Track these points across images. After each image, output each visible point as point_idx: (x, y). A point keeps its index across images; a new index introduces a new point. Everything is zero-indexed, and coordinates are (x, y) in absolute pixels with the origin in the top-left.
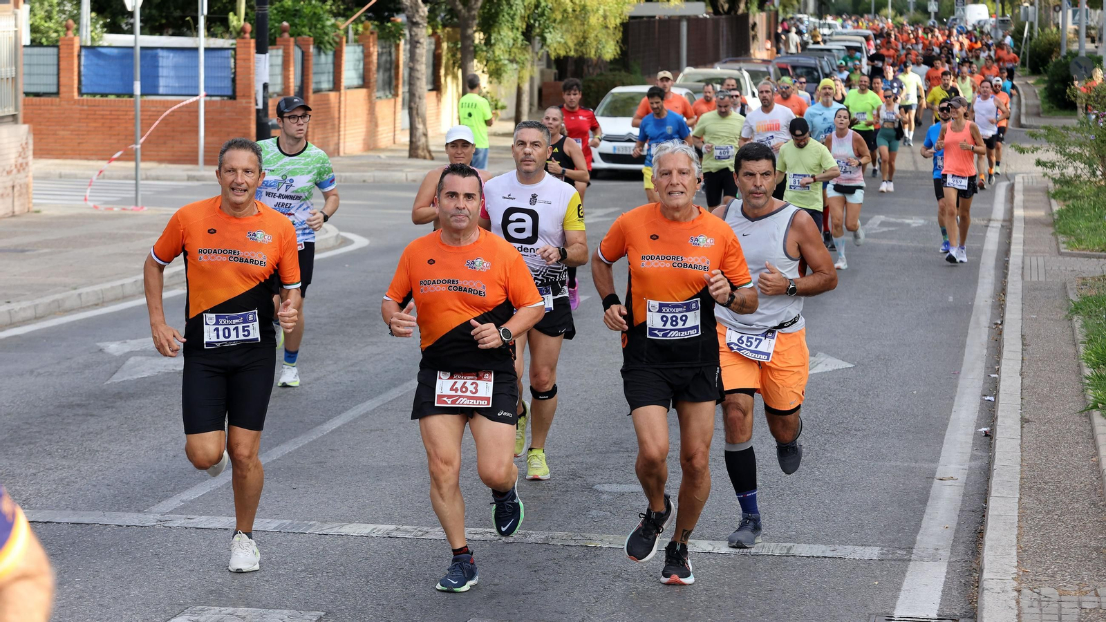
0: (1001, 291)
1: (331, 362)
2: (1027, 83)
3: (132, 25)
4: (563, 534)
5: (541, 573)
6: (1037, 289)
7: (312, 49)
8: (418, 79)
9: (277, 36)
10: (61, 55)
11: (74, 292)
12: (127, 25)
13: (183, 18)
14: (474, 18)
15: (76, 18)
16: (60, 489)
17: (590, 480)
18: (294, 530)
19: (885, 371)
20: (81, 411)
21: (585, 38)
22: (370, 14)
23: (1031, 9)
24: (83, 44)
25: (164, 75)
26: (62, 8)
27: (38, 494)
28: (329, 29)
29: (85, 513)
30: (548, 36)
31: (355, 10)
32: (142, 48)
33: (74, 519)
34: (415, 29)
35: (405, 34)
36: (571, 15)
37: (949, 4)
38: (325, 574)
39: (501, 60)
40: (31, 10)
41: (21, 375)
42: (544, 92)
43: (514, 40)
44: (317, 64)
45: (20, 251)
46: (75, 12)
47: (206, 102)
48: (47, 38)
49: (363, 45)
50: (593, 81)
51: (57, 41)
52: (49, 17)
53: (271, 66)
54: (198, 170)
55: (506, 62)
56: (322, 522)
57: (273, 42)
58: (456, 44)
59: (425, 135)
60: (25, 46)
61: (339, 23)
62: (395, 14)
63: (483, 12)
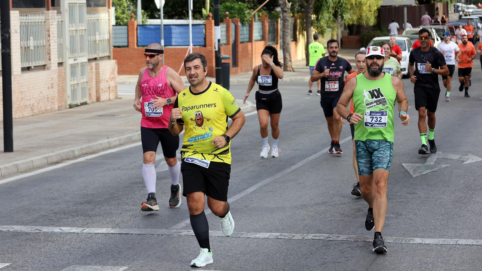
1: (250, 162)
3: (160, 15)
4: (355, 236)
5: (345, 253)
7: (239, 24)
8: (287, 36)
9: (224, 18)
10: (129, 29)
11: (136, 133)
12: (158, 15)
13: (182, 11)
14: (311, 9)
15: (135, 13)
16: (132, 219)
18: (235, 236)
20: (140, 185)
21: (361, 16)
22: (264, 8)
24: (138, 24)
25: (174, 37)
26: (129, 8)
27: (123, 221)
28: (247, 15)
29: (143, 229)
30: (344, 15)
31: (258, 6)
32: (164, 25)
33: (139, 233)
34: (285, 14)
35: (280, 16)
36: (354, 6)
38: (249, 255)
39: (323, 27)
40: (116, 10)
41: (114, 170)
42: (343, 40)
43: (329, 18)
44: (242, 31)
45: (113, 115)
46: (135, 10)
47: (193, 48)
48: (123, 22)
49: (262, 22)
50: (365, 35)
51: (127, 23)
52: (123, 13)
53: (221, 31)
55: (326, 28)
56: (247, 232)
57: (222, 21)
58: (303, 20)
59: (291, 61)
60: (113, 26)
61: (251, 12)
62: (276, 8)
63: (315, 6)
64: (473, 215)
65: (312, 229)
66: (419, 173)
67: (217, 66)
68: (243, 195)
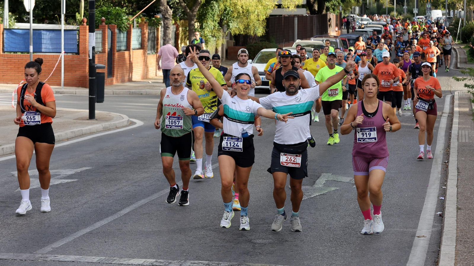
0: (448, 147)
1: (124, 181)
2: (460, 48)
3: (29, 18)
4: (236, 263)
6: (465, 146)
7: (117, 31)
9: (99, 24)
12: (26, 18)
13: (54, 15)
14: (195, 16)
15: (2, 15)
17: (250, 238)
18: (106, 262)
19: (392, 185)
20: (3, 205)
21: (248, 25)
22: (144, 14)
23: (463, 12)
24: (5, 28)
25: (45, 42)
28: (124, 21)
29: (4, 254)
30: (230, 24)
31: (137, 12)
32: (34, 30)
34: (166, 21)
35: (161, 23)
36: (241, 14)
37: (424, 9)
39: (207, 36)
42: (229, 51)
43: (214, 26)
44: (119, 38)
47: (64, 56)
49: (141, 29)
50: (252, 46)
53: (96, 38)
54: (61, 89)
55: (210, 37)
56: (120, 258)
57: (98, 27)
58: (186, 28)
61: (130, 18)
62: (157, 14)
63: (199, 13)
64: (363, 242)
65: (190, 255)
66: (307, 196)
67: (90, 76)
68: (116, 217)
